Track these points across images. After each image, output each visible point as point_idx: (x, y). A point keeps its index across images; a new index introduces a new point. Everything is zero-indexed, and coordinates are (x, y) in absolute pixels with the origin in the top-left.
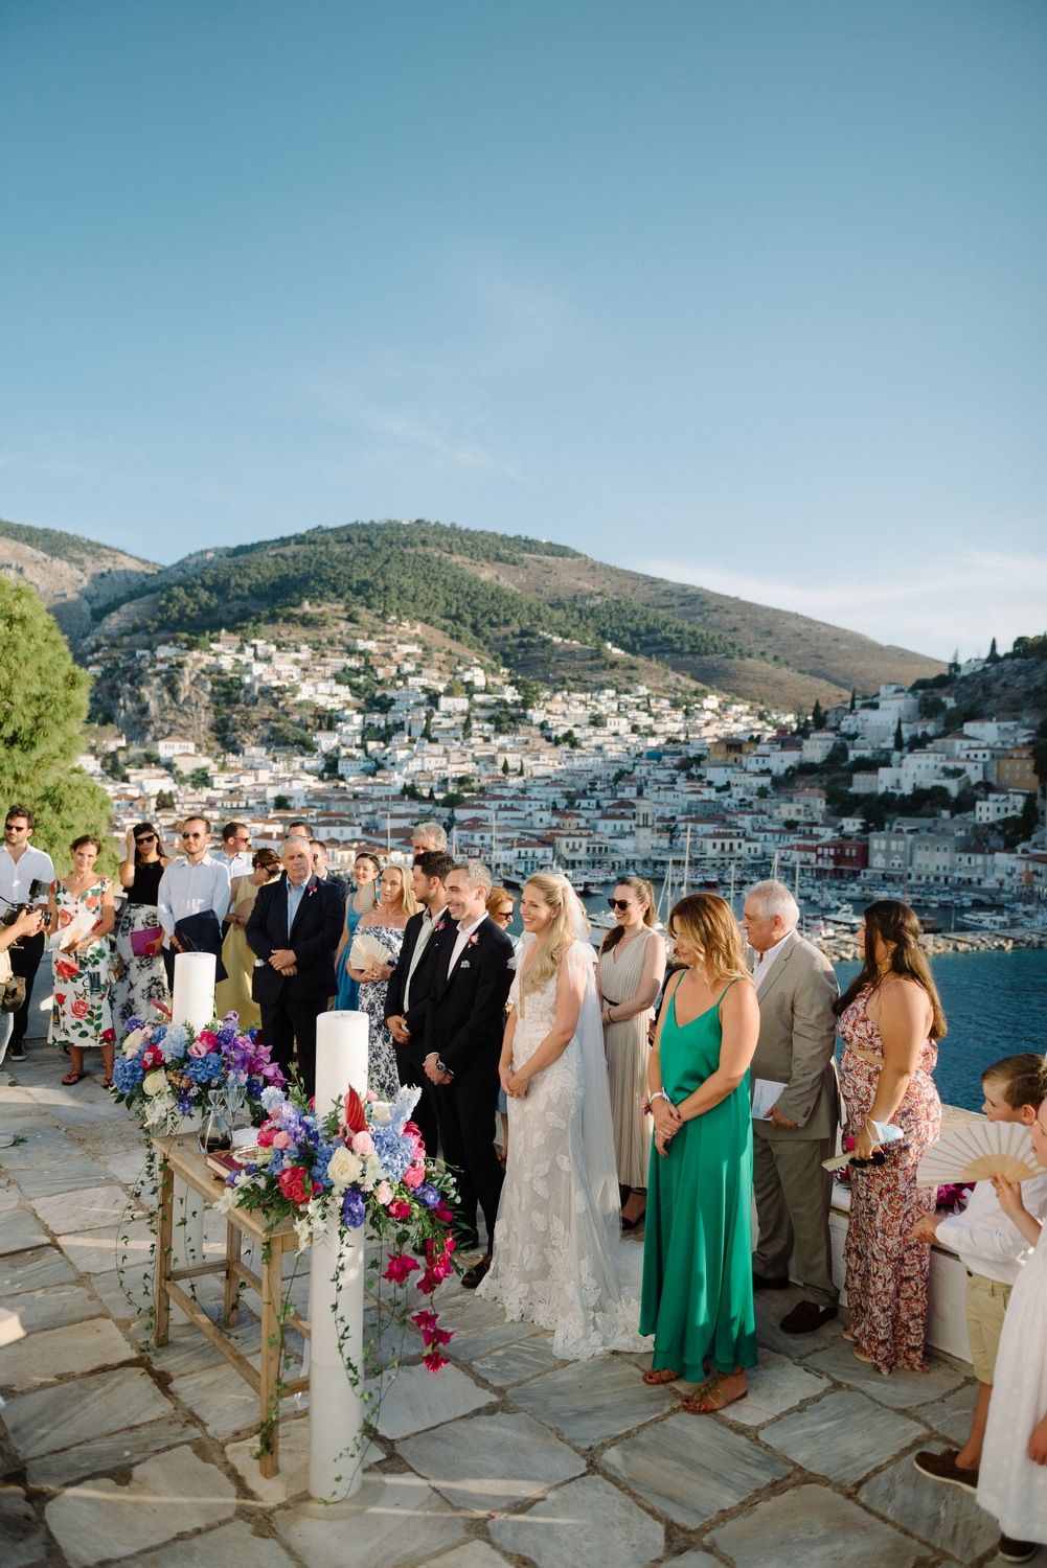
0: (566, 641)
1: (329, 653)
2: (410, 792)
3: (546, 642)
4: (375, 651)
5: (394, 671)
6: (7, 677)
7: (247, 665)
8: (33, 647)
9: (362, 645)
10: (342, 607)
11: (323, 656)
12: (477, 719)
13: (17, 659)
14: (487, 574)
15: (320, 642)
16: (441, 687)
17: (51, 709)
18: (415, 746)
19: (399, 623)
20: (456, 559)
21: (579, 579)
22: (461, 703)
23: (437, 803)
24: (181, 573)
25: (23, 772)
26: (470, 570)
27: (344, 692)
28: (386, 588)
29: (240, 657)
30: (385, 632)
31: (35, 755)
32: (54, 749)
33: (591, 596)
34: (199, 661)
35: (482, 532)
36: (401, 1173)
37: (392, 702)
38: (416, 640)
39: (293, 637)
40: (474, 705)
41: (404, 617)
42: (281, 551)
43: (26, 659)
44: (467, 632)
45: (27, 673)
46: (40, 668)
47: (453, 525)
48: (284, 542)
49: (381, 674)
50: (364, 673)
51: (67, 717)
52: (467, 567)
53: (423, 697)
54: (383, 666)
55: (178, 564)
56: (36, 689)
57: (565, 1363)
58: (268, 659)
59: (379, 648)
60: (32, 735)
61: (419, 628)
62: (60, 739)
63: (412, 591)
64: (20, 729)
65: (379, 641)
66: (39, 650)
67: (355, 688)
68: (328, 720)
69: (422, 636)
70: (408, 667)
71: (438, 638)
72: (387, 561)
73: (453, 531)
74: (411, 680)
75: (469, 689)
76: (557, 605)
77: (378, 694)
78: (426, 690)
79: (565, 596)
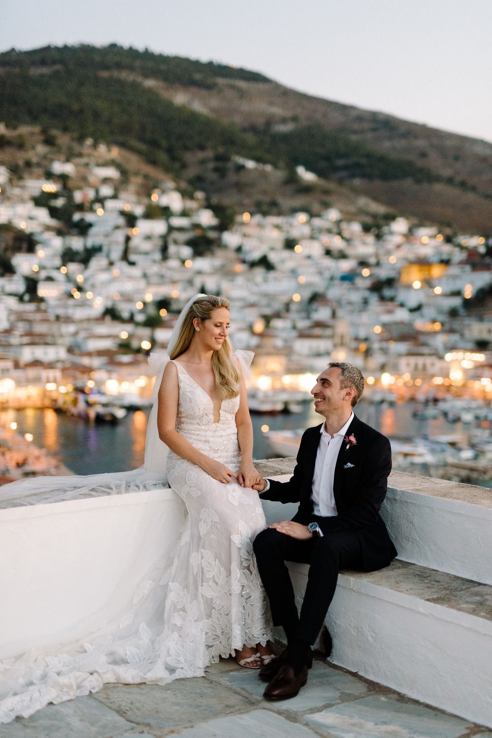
0: (261, 166)
1: (27, 177)
2: (111, 313)
3: (241, 168)
4: (74, 174)
5: (91, 194)
9: (58, 167)
10: (37, 129)
11: (21, 179)
12: (176, 242)
14: (180, 98)
15: (17, 165)
16: (139, 211)
18: (116, 271)
19: (95, 146)
20: (150, 83)
21: (271, 104)
22: (158, 227)
23: (137, 324)
26: (164, 94)
27: (43, 215)
28: (81, 111)
30: (80, 155)
33: (284, 121)
35: (175, 57)
37: (90, 225)
38: (114, 163)
40: (171, 229)
41: (100, 141)
44: (163, 157)
49: (78, 197)
50: (63, 196)
52: (161, 91)
53: (121, 221)
54: (81, 190)
59: (78, 172)
61: (115, 153)
63: (107, 114)
65: (76, 164)
67: (54, 212)
68: (27, 243)
69: (119, 160)
70: (106, 191)
71: (134, 162)
72: (81, 84)
73: (147, 55)
74: (110, 204)
75: (165, 212)
76: (253, 129)
77: (77, 217)
78: (123, 213)
79: (260, 122)
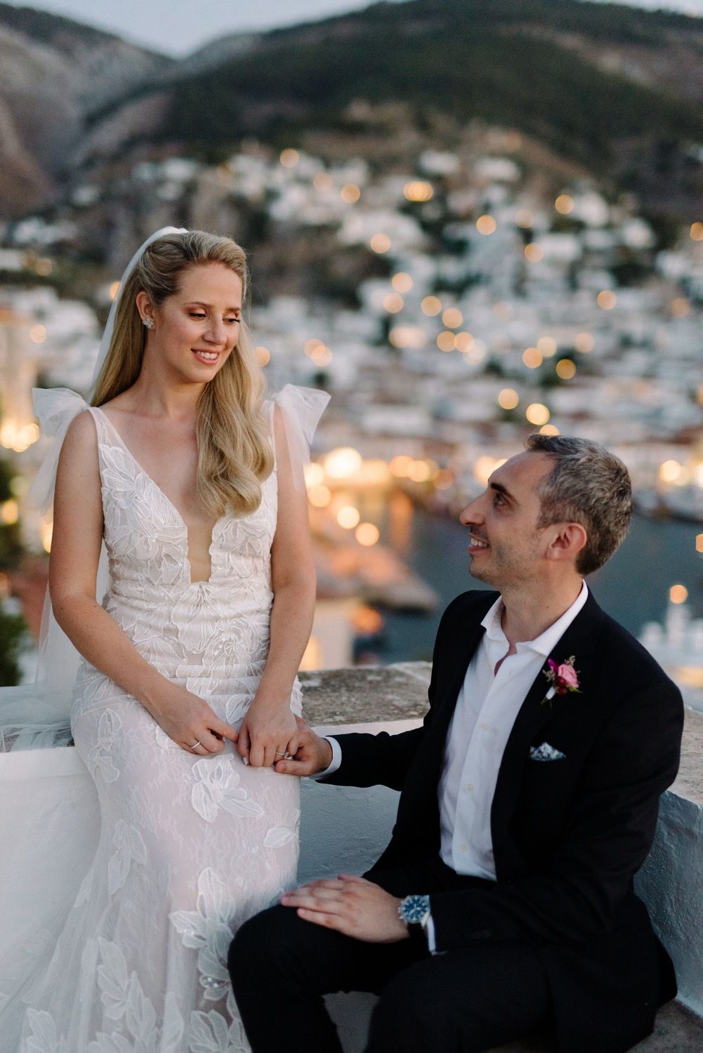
1: (390, 177)
4: (453, 173)
9: (433, 162)
12: (591, 268)
14: (612, 62)
16: (540, 223)
23: (528, 384)
38: (511, 156)
40: (587, 251)
49: (456, 204)
50: (437, 203)
53: (516, 239)
54: (460, 194)
58: (309, 183)
59: (459, 168)
70: (495, 195)
71: (540, 154)
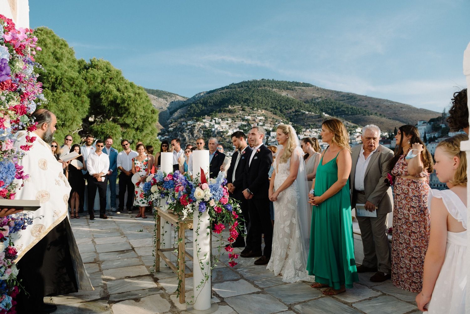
0: (310, 113)
1: (237, 120)
3: (303, 114)
4: (251, 119)
6: (134, 109)
7: (213, 125)
8: (142, 101)
9: (246, 117)
10: (240, 107)
11: (235, 121)
13: (137, 104)
14: (284, 94)
15: (234, 117)
16: (271, 129)
17: (147, 120)
19: (257, 110)
20: (274, 90)
21: (313, 93)
24: (194, 100)
25: (140, 138)
26: (279, 93)
28: (253, 100)
29: (211, 123)
30: (253, 113)
31: (144, 134)
32: (149, 132)
33: (317, 98)
34: (199, 125)
35: (282, 81)
36: (219, 198)
38: (263, 115)
39: (226, 116)
41: (259, 109)
42: (222, 91)
43: (140, 104)
44: (278, 112)
45: (140, 109)
46: (144, 107)
47: (273, 80)
48: (223, 88)
49: (252, 125)
50: (247, 126)
51: (152, 122)
52: (278, 92)
54: (253, 124)
55: (193, 97)
56: (142, 114)
57: (286, 283)
58: (219, 123)
59: (252, 118)
60: (142, 127)
61: (264, 111)
62: (151, 129)
63: (261, 100)
64: (139, 126)
65: (251, 116)
66: (143, 102)
70: (261, 123)
71: (270, 114)
72: (253, 92)
73: (273, 81)
76: (307, 102)
78: (266, 130)
79: (309, 99)
